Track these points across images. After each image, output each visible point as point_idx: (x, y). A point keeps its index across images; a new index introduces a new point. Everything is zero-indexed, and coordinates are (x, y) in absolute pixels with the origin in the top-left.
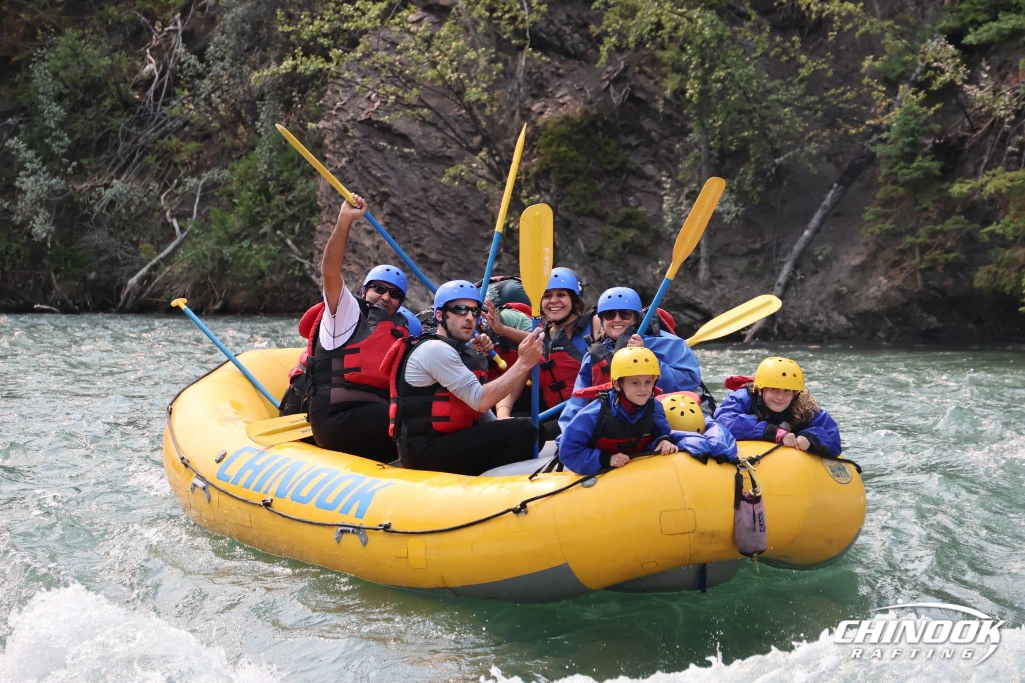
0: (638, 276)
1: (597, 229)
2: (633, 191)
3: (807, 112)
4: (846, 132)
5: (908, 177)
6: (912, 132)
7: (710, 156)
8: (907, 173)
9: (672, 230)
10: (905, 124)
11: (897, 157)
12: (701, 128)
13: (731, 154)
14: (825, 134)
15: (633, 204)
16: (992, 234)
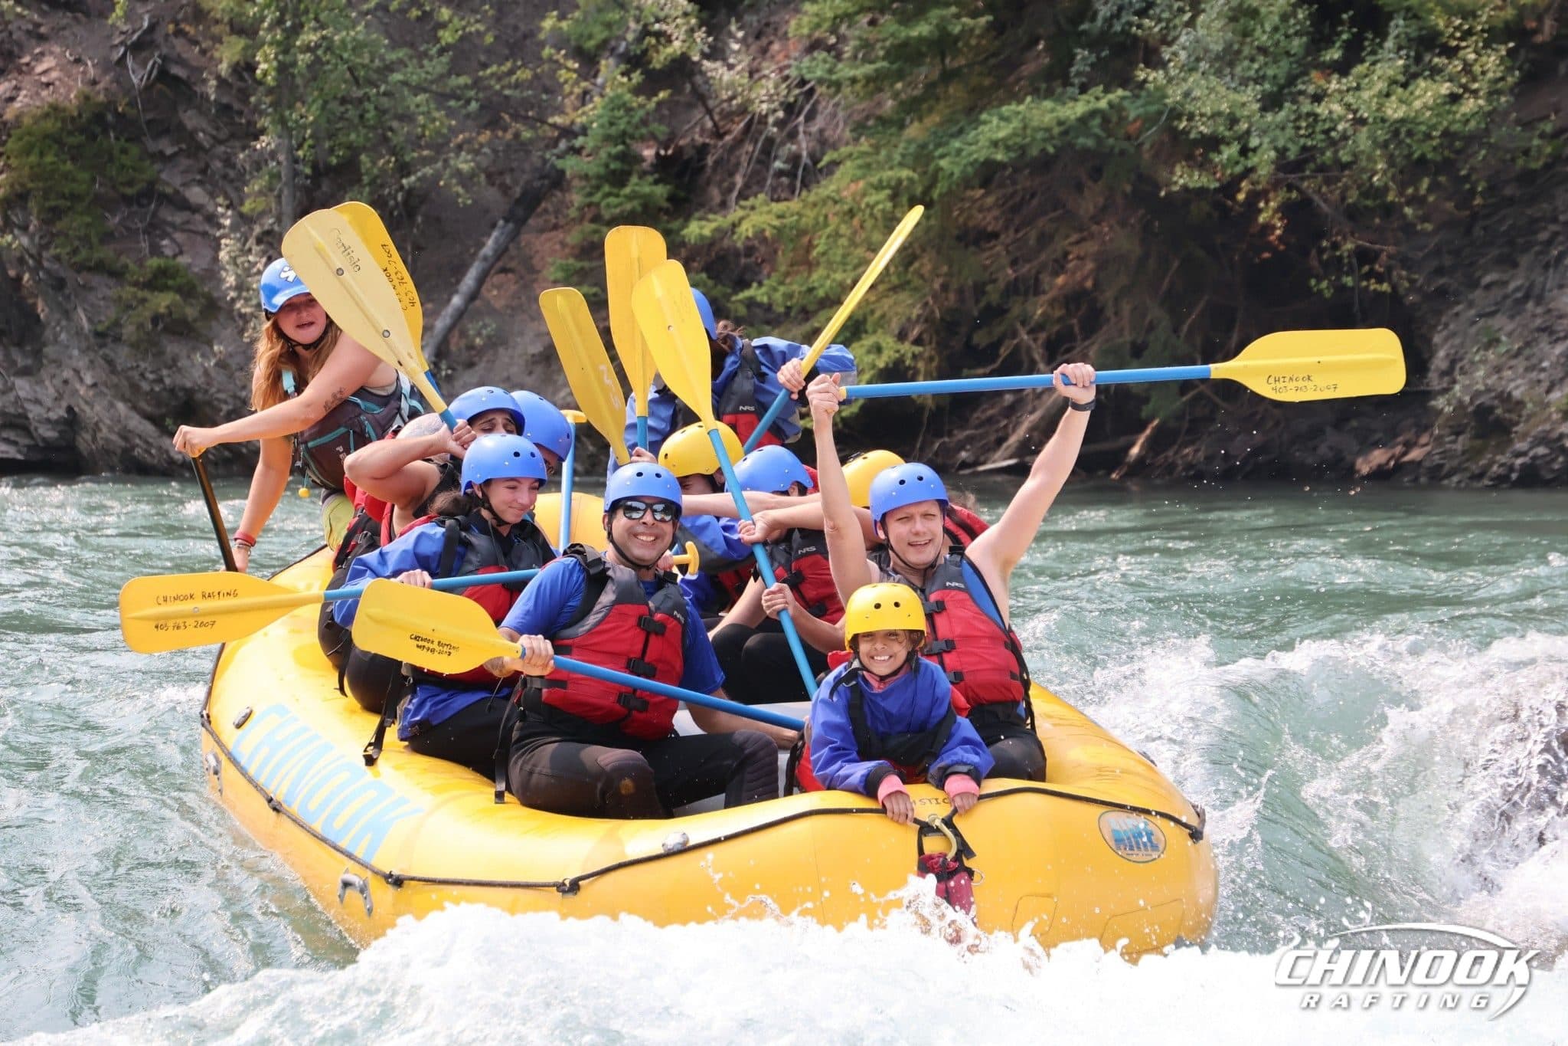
0: (179, 370)
1: (110, 293)
2: (169, 230)
3: (452, 103)
4: (517, 135)
5: (617, 211)
6: (623, 137)
7: (296, 174)
8: (615, 204)
9: (235, 295)
10: (611, 124)
11: (599, 177)
12: (279, 127)
13: (330, 170)
14: (485, 137)
15: (168, 252)
16: (751, 303)
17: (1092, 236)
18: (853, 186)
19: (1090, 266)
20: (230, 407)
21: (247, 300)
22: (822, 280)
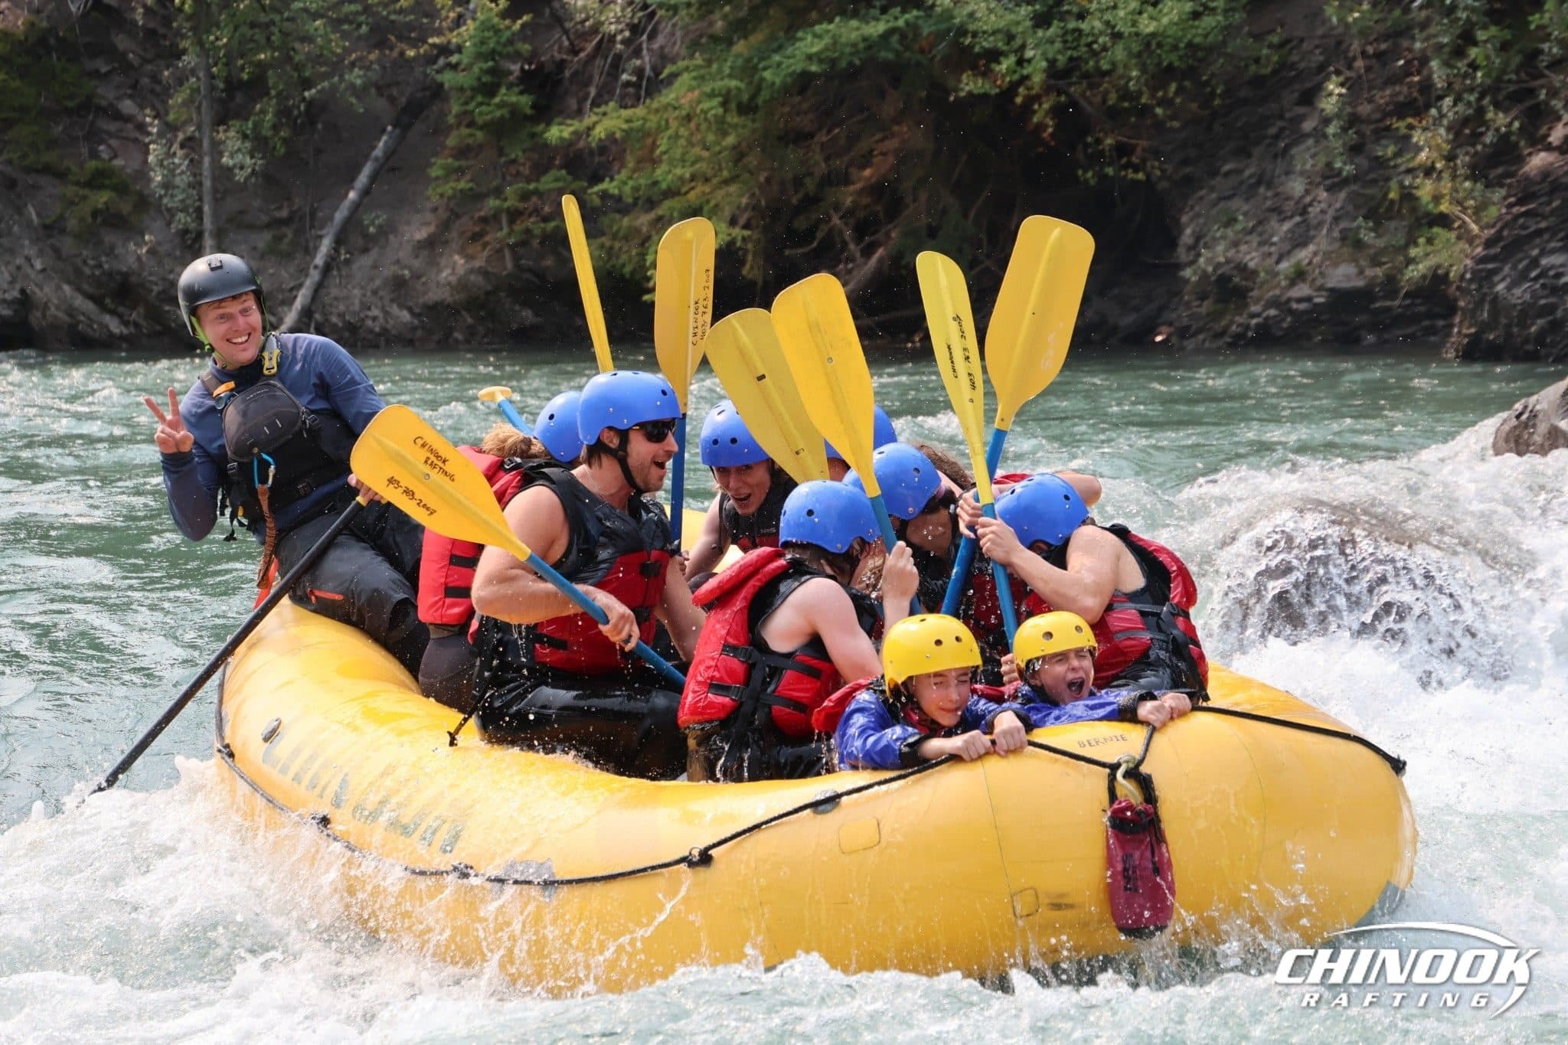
0: (116, 257)
1: (55, 191)
2: (105, 136)
3: (346, 27)
4: (402, 54)
5: (489, 117)
6: (492, 55)
7: (213, 88)
8: (488, 111)
9: (163, 192)
10: (483, 43)
11: (473, 89)
12: (198, 48)
13: (243, 85)
14: (372, 57)
15: (105, 156)
16: (605, 195)
17: (893, 135)
18: (690, 96)
19: (891, 160)
20: (160, 288)
21: (172, 196)
22: (665, 174)
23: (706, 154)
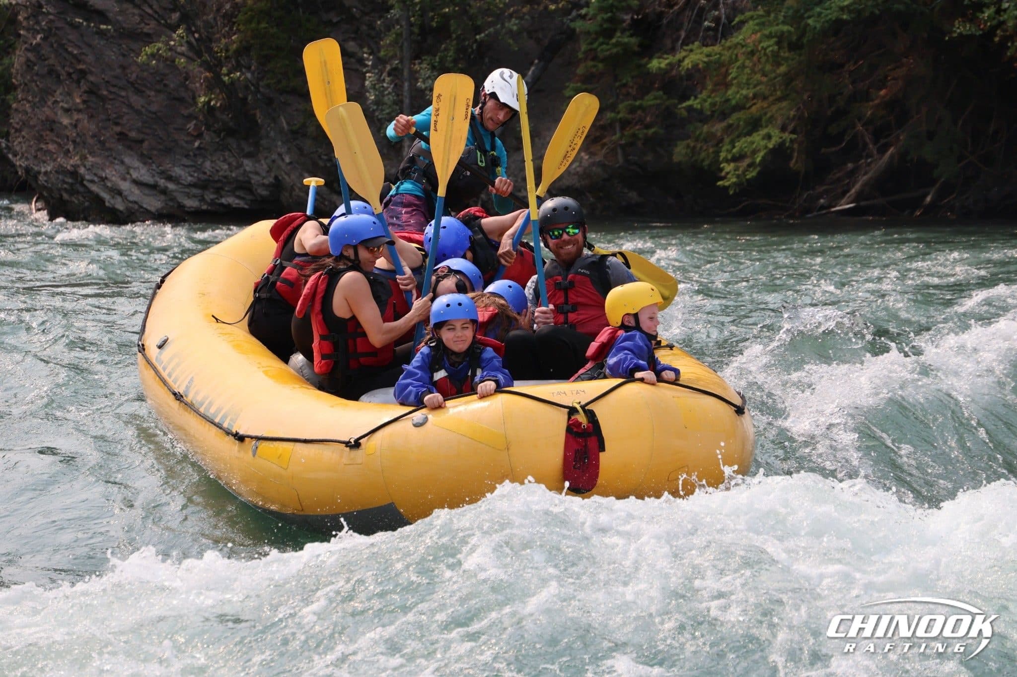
1: (299, 107)
4: (546, 7)
5: (608, 53)
6: (611, 8)
7: (411, 33)
8: (607, 49)
9: (375, 107)
11: (596, 33)
12: (402, 4)
13: (432, 31)
14: (525, 10)
16: (690, 109)
17: (902, 65)
18: (754, 37)
19: (901, 84)
21: (382, 110)
22: (734, 94)
23: (765, 79)
